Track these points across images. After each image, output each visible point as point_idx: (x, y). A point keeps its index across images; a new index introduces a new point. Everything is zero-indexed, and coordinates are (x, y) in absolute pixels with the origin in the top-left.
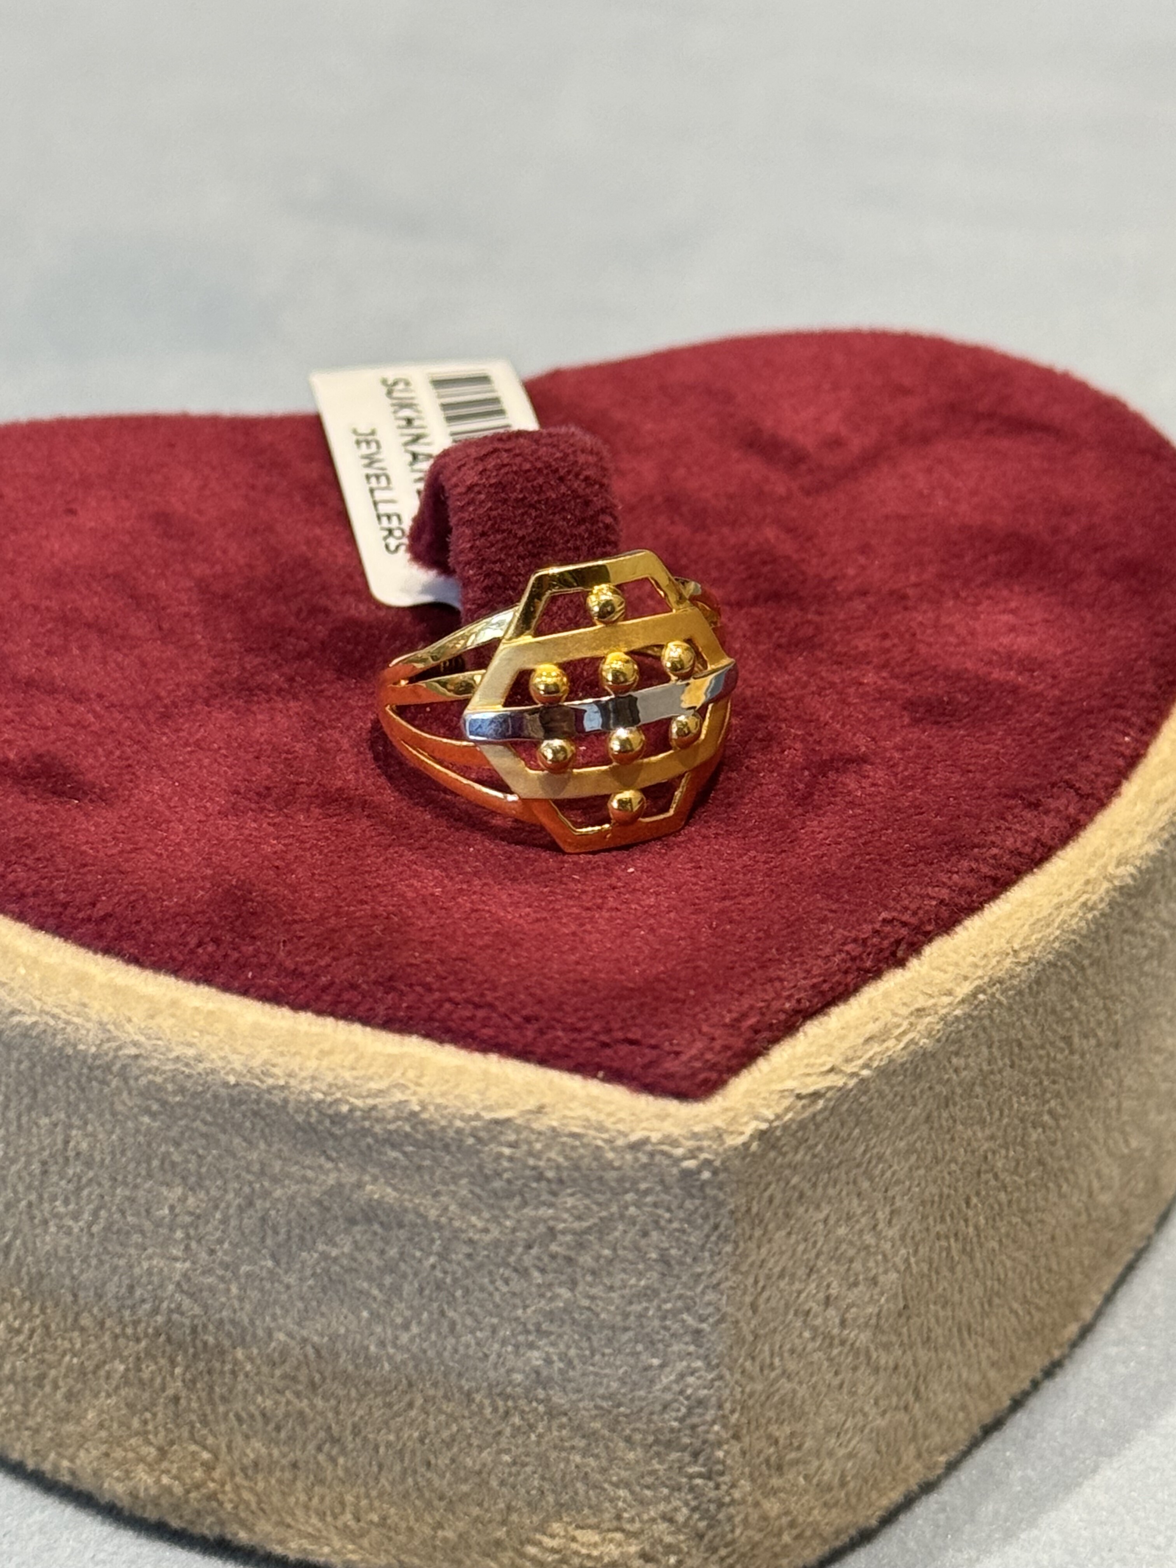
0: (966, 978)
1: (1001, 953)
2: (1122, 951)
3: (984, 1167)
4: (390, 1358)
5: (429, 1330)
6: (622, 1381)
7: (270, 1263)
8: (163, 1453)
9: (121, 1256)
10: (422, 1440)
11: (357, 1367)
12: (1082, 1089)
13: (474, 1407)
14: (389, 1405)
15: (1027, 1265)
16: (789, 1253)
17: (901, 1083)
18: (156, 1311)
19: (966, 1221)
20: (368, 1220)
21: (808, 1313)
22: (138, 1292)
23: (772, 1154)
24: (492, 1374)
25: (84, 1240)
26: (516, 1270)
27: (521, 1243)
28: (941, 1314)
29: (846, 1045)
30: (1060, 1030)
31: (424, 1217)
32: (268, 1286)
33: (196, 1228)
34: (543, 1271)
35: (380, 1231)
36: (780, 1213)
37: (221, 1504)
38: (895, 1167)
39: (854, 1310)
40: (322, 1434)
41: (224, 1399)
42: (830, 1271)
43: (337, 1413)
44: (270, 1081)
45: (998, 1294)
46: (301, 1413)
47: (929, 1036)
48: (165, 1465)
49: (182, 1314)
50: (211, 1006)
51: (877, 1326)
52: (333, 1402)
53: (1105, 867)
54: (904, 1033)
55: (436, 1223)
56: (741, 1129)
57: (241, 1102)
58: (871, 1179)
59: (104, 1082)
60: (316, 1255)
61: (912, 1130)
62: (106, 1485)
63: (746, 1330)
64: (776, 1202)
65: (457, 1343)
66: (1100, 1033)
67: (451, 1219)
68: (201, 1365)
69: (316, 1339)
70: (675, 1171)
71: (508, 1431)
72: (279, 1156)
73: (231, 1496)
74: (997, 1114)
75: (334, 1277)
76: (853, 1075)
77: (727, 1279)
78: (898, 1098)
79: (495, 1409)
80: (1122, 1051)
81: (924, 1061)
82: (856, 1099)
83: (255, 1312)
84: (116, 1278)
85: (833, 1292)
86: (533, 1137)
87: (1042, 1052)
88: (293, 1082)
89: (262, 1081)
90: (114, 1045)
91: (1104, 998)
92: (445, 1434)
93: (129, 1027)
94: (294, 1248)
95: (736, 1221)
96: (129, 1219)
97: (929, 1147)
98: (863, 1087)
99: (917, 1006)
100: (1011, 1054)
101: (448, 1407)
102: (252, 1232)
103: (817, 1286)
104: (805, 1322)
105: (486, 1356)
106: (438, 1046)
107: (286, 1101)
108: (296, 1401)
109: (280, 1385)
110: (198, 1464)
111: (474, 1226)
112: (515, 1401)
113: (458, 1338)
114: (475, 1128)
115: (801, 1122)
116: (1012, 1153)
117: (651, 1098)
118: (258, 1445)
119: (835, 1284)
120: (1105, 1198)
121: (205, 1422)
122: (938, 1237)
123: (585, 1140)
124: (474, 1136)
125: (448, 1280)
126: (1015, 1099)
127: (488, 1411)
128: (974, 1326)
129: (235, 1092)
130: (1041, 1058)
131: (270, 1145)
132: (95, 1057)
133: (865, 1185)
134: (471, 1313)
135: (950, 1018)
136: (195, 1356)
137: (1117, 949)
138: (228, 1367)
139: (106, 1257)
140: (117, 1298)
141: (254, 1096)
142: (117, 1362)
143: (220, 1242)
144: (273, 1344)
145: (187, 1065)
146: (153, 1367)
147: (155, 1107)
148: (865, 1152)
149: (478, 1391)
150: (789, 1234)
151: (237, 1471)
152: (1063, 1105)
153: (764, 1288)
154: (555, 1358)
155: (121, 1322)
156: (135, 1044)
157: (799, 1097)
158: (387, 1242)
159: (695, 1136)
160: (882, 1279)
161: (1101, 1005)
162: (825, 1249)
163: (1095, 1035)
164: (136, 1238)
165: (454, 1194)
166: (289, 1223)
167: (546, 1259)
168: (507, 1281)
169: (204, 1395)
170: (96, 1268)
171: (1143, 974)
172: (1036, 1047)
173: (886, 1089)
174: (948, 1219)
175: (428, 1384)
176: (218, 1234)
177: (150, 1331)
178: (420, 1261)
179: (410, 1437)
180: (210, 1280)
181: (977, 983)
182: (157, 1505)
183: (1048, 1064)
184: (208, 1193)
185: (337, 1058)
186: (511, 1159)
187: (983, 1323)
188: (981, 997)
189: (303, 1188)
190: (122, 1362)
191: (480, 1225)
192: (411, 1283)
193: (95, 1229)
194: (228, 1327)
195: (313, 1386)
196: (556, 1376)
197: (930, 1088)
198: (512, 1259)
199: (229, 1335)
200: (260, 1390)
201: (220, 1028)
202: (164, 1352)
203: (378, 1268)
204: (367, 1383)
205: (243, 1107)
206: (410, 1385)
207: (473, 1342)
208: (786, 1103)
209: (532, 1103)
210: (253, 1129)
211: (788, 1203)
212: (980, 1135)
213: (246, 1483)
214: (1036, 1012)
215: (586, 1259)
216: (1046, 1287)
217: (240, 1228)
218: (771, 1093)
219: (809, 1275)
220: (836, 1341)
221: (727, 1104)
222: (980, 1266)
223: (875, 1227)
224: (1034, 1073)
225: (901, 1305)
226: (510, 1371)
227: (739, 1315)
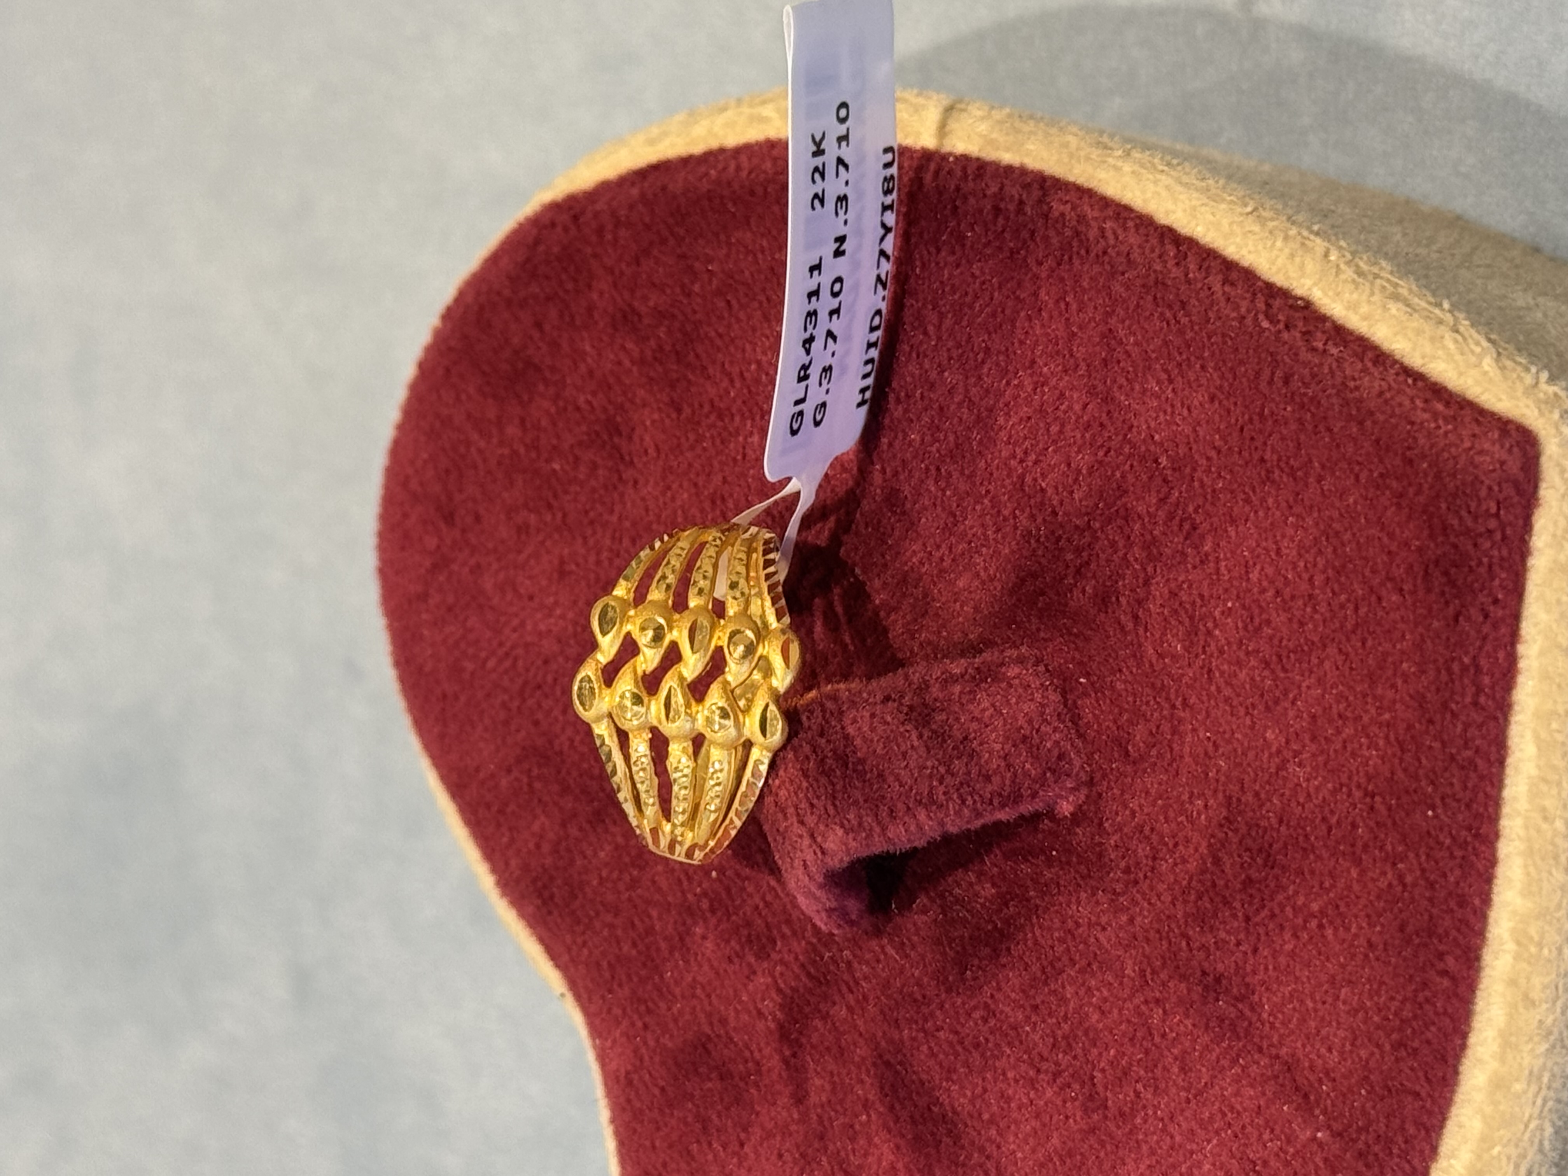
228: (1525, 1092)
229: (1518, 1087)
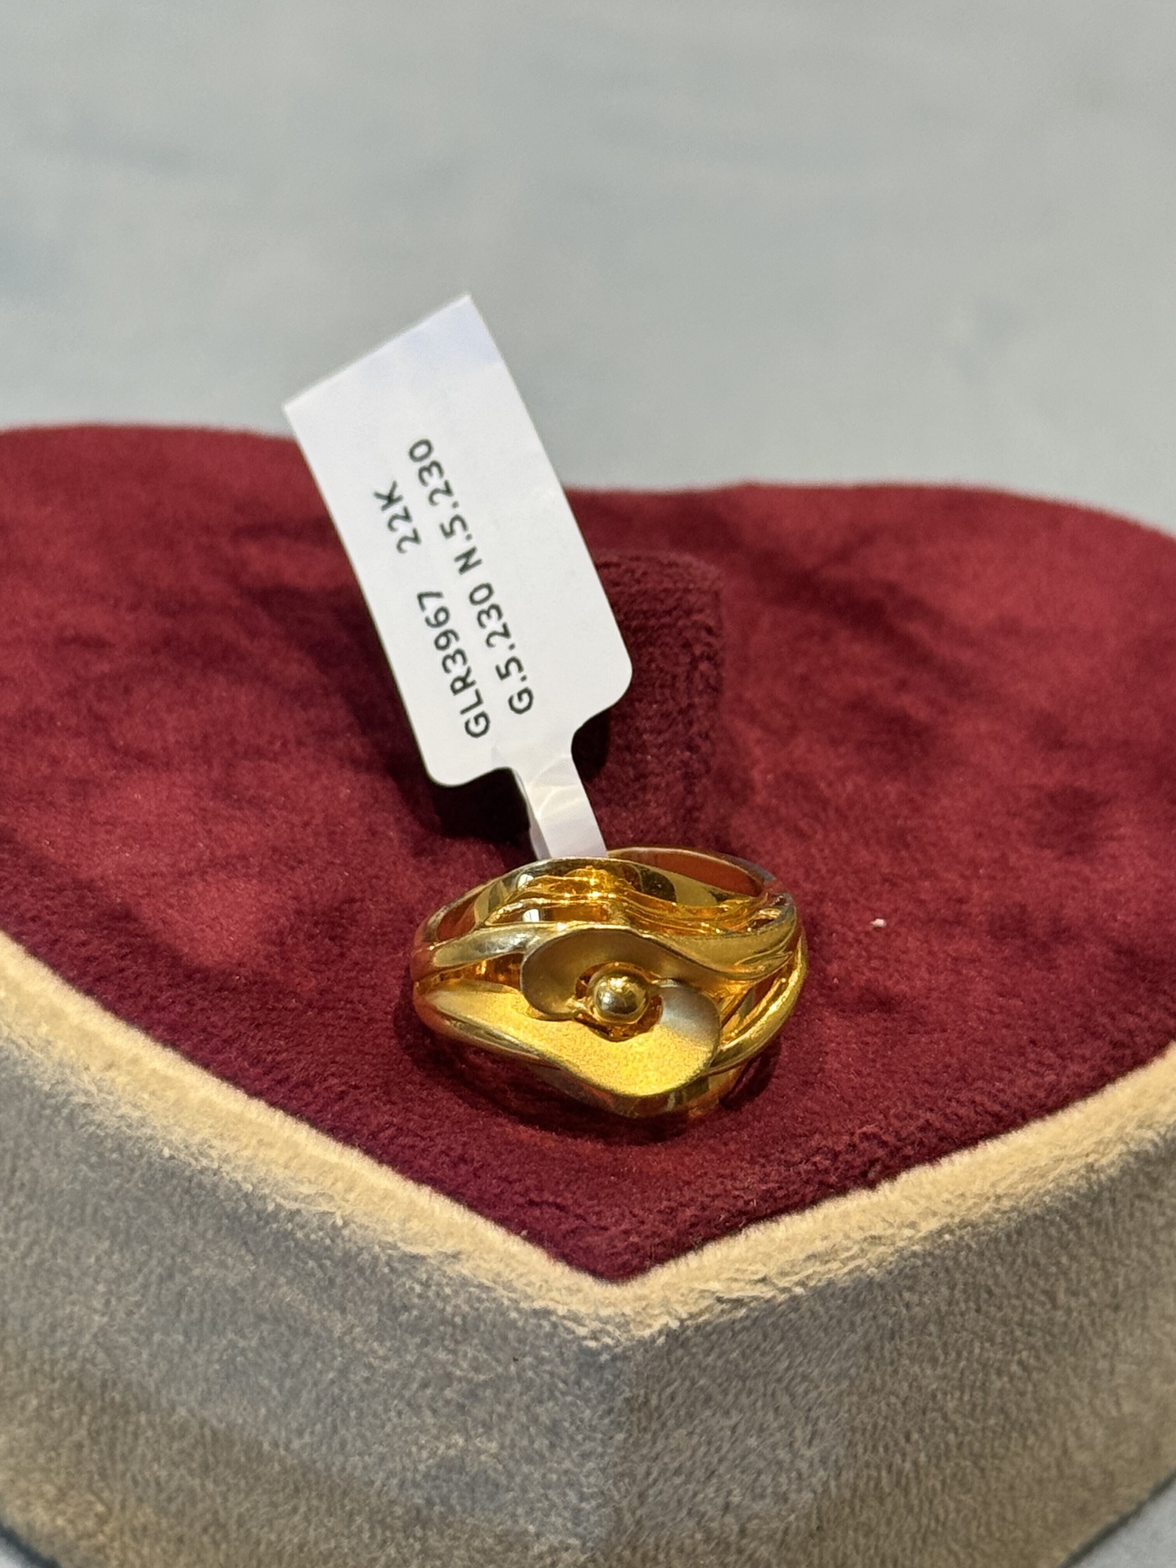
0: (935, 1214)
1: (980, 1196)
2: (1131, 1216)
3: (931, 1405)
4: (281, 1461)
5: (321, 1443)
6: (499, 1539)
7: (181, 1338)
8: (62, 1494)
9: (48, 1294)
10: (301, 1547)
11: (249, 1459)
12: (1065, 1346)
13: (354, 1528)
14: (274, 1505)
15: (975, 1511)
16: (688, 1453)
17: (839, 1307)
18: (72, 1356)
19: (904, 1455)
20: (277, 1321)
21: (703, 1515)
22: (59, 1334)
23: (680, 1352)
24: (374, 1500)
25: (17, 1270)
26: (409, 1404)
27: (418, 1379)
28: (862, 1541)
29: (784, 1258)
30: (1041, 1283)
31: (330, 1331)
32: (176, 1359)
33: (119, 1286)
34: (434, 1412)
35: (287, 1333)
36: (682, 1413)
37: (107, 1558)
38: (823, 1388)
39: (755, 1522)
40: (209, 1516)
41: (124, 1458)
42: (733, 1478)
43: (225, 1499)
44: (205, 1162)
45: (935, 1533)
46: (192, 1491)
47: (879, 1266)
48: (61, 1506)
49: (95, 1365)
50: (170, 1072)
51: (783, 1542)
52: (223, 1488)
53: (1122, 1128)
54: (852, 1258)
55: (340, 1339)
56: (649, 1321)
57: (173, 1174)
58: (793, 1396)
59: (51, 1122)
60: (224, 1342)
61: (846, 1356)
62: (8, 1510)
63: (628, 1518)
64: (679, 1400)
65: (346, 1460)
66: (1094, 1294)
67: (354, 1339)
68: (106, 1419)
69: (215, 1422)
70: (575, 1347)
71: (383, 1560)
72: (203, 1236)
73: (119, 1553)
74: (953, 1355)
75: (239, 1368)
76: (784, 1290)
77: (615, 1465)
78: (834, 1321)
79: (373, 1536)
80: (1122, 1314)
81: (870, 1291)
82: (783, 1314)
83: (163, 1381)
84: (41, 1315)
85: (735, 1499)
86: (445, 1281)
87: (1015, 1302)
88: (226, 1168)
89: (196, 1160)
90: (68, 1089)
91: (1103, 1260)
92: (323, 1547)
93: (86, 1077)
94: (205, 1328)
95: (632, 1411)
96: (59, 1261)
97: (866, 1375)
98: (794, 1304)
99: (874, 1233)
100: (978, 1298)
101: (330, 1522)
102: (169, 1303)
103: (717, 1491)
104: (699, 1523)
105: (372, 1482)
106: (376, 1165)
107: (215, 1186)
108: (189, 1478)
109: (177, 1458)
110: (92, 1514)
111: (373, 1352)
112: (393, 1533)
113: (347, 1458)
114: (390, 1256)
115: (717, 1326)
116: (966, 1398)
117: (567, 1269)
118: (149, 1510)
119: (737, 1492)
120: (1083, 1457)
121: (103, 1476)
122: (867, 1465)
123: (493, 1295)
124: (388, 1264)
125: (345, 1399)
126: (977, 1344)
127: (366, 1536)
128: (900, 1560)
129: (171, 1164)
130: (1014, 1308)
131: (195, 1223)
132: (49, 1096)
133: (785, 1400)
134: (363, 1437)
135: (906, 1253)
136: (103, 1410)
137: (1125, 1213)
138: (131, 1428)
139: (35, 1292)
140: (40, 1333)
141: (187, 1173)
142: (33, 1396)
143: (139, 1305)
144: (175, 1418)
145: (129, 1126)
146: (63, 1409)
147: (94, 1159)
148: (788, 1368)
149: (360, 1513)
150: (690, 1434)
151: (127, 1529)
152: (1038, 1358)
153: (655, 1481)
154: (438, 1500)
155: (41, 1356)
156: (87, 1093)
157: (720, 1300)
158: (292, 1346)
159: (599, 1319)
160: (793, 1496)
161: (1098, 1264)
162: (731, 1456)
163: (1087, 1295)
164: (63, 1281)
165: (361, 1317)
166: (204, 1302)
167: (440, 1404)
168: (400, 1414)
169: (105, 1448)
170: (25, 1300)
171: (1156, 1241)
172: (1009, 1296)
173: (821, 1310)
174: (881, 1450)
175: (314, 1494)
176: (138, 1298)
177: (65, 1373)
178: (321, 1373)
179: (290, 1540)
180: (122, 1339)
181: (944, 1220)
182: (52, 1543)
183: (1023, 1314)
184: (133, 1253)
185: (273, 1153)
186: (420, 1296)
187: (912, 1560)
188: (947, 1237)
189: (221, 1273)
190: (37, 1396)
191: (381, 1352)
192: (310, 1392)
193: (29, 1262)
194: (135, 1389)
195: (206, 1468)
196: (436, 1520)
197: (875, 1317)
198: (407, 1394)
199: (136, 1398)
200: (157, 1459)
201: (171, 1095)
202: (75, 1398)
203: (280, 1369)
204: (258, 1478)
205: (175, 1182)
206: (297, 1490)
207: (360, 1465)
208: (704, 1303)
209: (449, 1247)
210: (181, 1204)
211: (693, 1404)
212: (929, 1372)
213: (133, 1544)
214: (1014, 1262)
215: (479, 1412)
216: (998, 1535)
217: (158, 1296)
218: (692, 1290)
219: (709, 1478)
220: (733, 1548)
221: (645, 1291)
222: (916, 1502)
223: (791, 1445)
224: (1005, 1322)
225: (814, 1525)
226: (392, 1502)
227: (625, 1503)
228: (35, 1034)
229: (44, 1029)
